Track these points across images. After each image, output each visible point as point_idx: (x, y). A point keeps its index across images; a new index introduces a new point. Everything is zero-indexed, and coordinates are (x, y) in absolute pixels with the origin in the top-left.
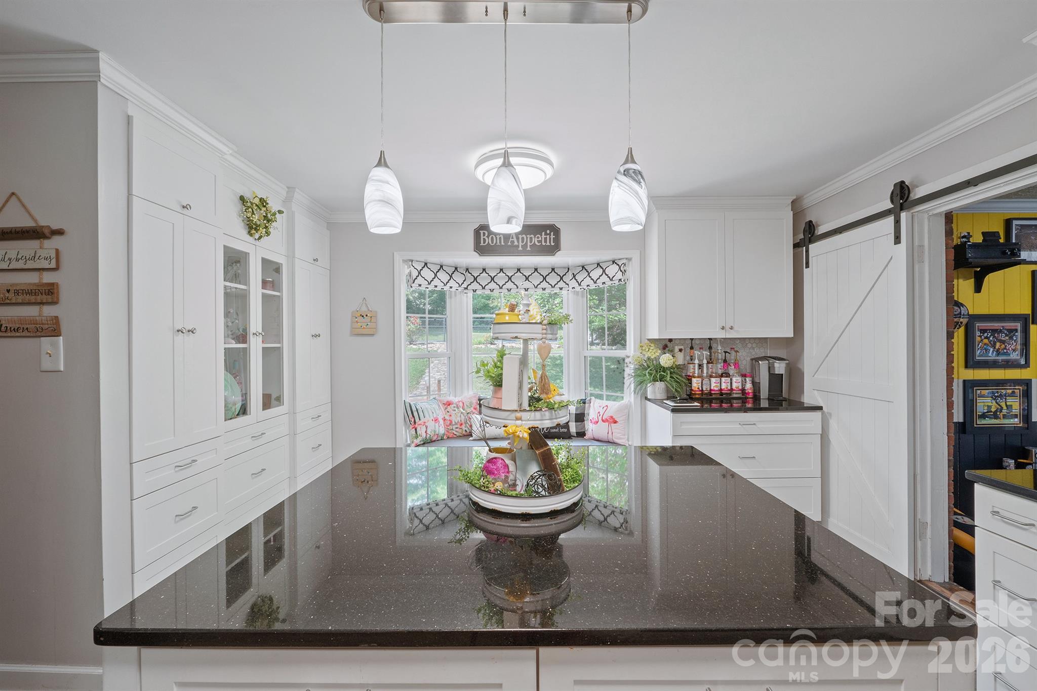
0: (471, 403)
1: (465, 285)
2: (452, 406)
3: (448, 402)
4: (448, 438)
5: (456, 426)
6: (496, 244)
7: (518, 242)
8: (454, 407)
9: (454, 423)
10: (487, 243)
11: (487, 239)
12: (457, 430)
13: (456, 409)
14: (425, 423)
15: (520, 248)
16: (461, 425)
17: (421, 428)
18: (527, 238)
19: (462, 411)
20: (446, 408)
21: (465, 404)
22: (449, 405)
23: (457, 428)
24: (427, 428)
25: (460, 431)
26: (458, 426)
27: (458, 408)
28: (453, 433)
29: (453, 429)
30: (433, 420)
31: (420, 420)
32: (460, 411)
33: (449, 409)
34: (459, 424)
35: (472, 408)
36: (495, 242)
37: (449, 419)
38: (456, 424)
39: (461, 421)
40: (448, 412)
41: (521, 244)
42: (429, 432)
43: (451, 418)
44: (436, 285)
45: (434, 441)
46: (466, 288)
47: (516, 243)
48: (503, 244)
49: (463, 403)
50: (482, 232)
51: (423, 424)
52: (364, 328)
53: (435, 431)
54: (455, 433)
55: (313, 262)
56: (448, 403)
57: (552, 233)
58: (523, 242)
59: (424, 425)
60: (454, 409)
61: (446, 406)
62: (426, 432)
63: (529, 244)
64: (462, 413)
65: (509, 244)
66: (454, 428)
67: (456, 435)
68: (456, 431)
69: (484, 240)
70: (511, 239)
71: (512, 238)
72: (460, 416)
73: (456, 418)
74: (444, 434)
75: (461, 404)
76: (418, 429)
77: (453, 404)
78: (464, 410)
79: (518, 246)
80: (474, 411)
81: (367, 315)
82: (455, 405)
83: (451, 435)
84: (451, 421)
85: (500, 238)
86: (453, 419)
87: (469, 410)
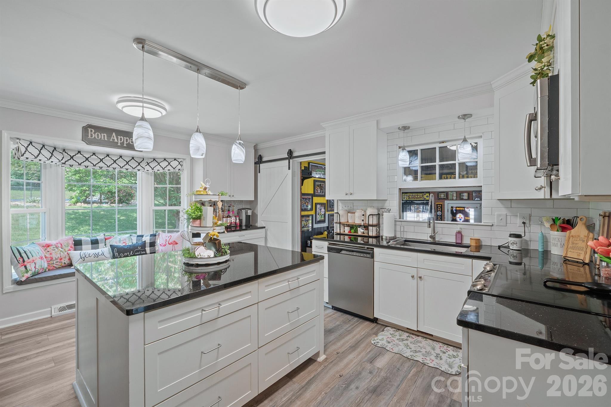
0: (68, 244)
1: (63, 161)
3: (46, 244)
4: (49, 270)
5: (57, 261)
6: (100, 139)
7: (118, 140)
8: (54, 248)
9: (54, 259)
10: (93, 137)
11: (93, 134)
12: (57, 263)
13: (56, 249)
15: (119, 144)
16: (61, 259)
17: (30, 265)
18: (124, 139)
19: (61, 249)
20: (46, 249)
21: (63, 245)
22: (48, 246)
23: (57, 262)
24: (35, 264)
25: (60, 264)
26: (58, 260)
28: (54, 266)
29: (53, 264)
30: (39, 258)
31: (28, 259)
32: (60, 250)
33: (49, 249)
34: (59, 259)
35: (69, 247)
36: (100, 137)
37: (50, 256)
38: (56, 259)
39: (61, 257)
40: (48, 252)
42: (37, 267)
43: (51, 256)
44: (40, 159)
45: (40, 273)
46: (65, 163)
47: (116, 141)
48: (106, 139)
49: (61, 244)
50: (89, 129)
51: (31, 261)
53: (41, 266)
54: (55, 266)
56: (47, 245)
58: (121, 140)
60: (54, 249)
61: (46, 248)
62: (34, 267)
63: (125, 142)
64: (61, 251)
65: (111, 140)
66: (54, 263)
68: (56, 265)
70: (112, 138)
71: (113, 137)
72: (60, 253)
73: (57, 255)
74: (47, 268)
75: (59, 245)
76: (27, 266)
77: (51, 246)
78: (62, 249)
79: (118, 143)
80: (71, 249)
82: (54, 246)
83: (51, 268)
84: (52, 258)
85: (104, 136)
86: (54, 256)
87: (67, 249)
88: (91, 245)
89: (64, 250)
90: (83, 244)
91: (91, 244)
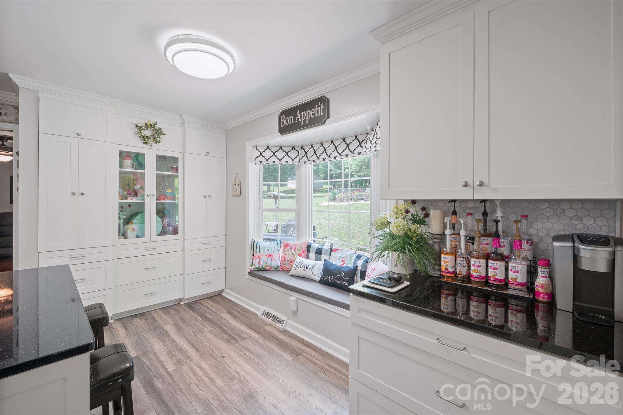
0: (301, 247)
2: (288, 247)
4: (283, 270)
5: (288, 263)
7: (301, 118)
9: (286, 260)
10: (284, 124)
11: (284, 121)
12: (288, 265)
14: (259, 256)
15: (302, 124)
16: (291, 262)
17: (256, 259)
18: (306, 113)
19: (293, 251)
21: (297, 247)
22: (287, 246)
23: (288, 264)
24: (260, 260)
26: (289, 263)
27: (291, 250)
30: (266, 255)
33: (286, 249)
34: (289, 261)
35: (301, 252)
36: (288, 122)
38: (288, 261)
39: (291, 259)
40: (285, 251)
42: (261, 263)
43: (285, 256)
44: (273, 161)
45: (267, 270)
47: (300, 120)
48: (293, 123)
51: (257, 257)
52: (236, 192)
53: (267, 264)
54: (288, 267)
55: (206, 154)
56: (287, 245)
57: (322, 104)
58: (304, 117)
59: (258, 258)
60: (289, 250)
62: (259, 263)
63: (307, 118)
64: (293, 253)
66: (286, 264)
67: (288, 269)
68: (288, 266)
70: (297, 118)
71: (298, 116)
72: (291, 256)
73: (288, 257)
74: (278, 267)
75: (294, 247)
76: (254, 260)
77: (289, 246)
79: (301, 122)
80: (302, 253)
81: (237, 184)
82: (290, 247)
83: (285, 268)
84: (285, 258)
85: (291, 119)
86: (287, 257)
87: (298, 252)
88: (315, 254)
89: (296, 253)
90: (310, 252)
91: (316, 254)
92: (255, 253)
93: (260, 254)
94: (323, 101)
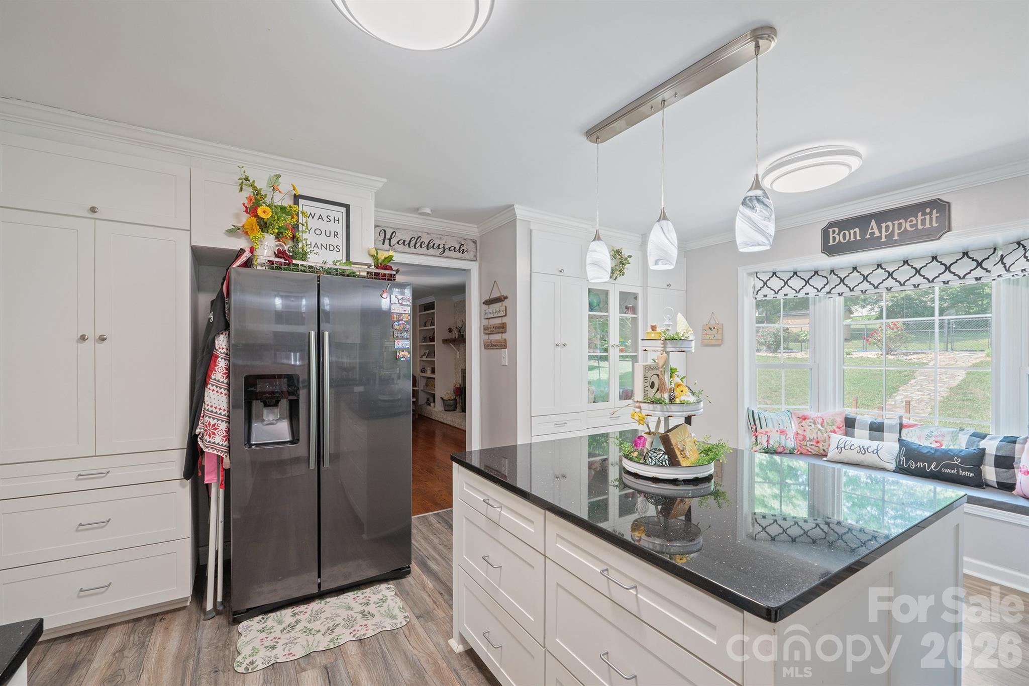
0: (833, 421)
1: (827, 289)
2: (808, 421)
3: (803, 416)
4: (801, 453)
5: (811, 443)
6: (849, 240)
7: (880, 232)
8: (810, 422)
9: (808, 439)
10: (837, 241)
11: (837, 237)
12: (811, 447)
13: (813, 425)
14: (766, 432)
15: (884, 239)
16: (818, 442)
17: (761, 437)
18: (893, 225)
19: (820, 427)
20: (800, 422)
21: (825, 421)
22: (805, 419)
23: (812, 445)
24: (769, 437)
25: (817, 449)
26: (814, 443)
27: (815, 423)
28: (808, 450)
29: (806, 446)
30: (777, 431)
31: (761, 429)
32: (817, 427)
33: (804, 423)
34: (814, 441)
35: (835, 427)
36: (847, 238)
37: (802, 434)
38: (810, 440)
39: (817, 438)
40: (802, 426)
41: (884, 233)
42: (771, 442)
43: (805, 434)
44: (786, 293)
45: (780, 452)
46: (830, 292)
47: (877, 234)
48: (858, 238)
49: (823, 419)
50: (831, 230)
51: (764, 433)
52: (711, 339)
53: (780, 443)
54: (810, 450)
55: (666, 287)
56: (804, 418)
57: (935, 211)
58: (886, 231)
59: (766, 434)
60: (810, 424)
61: (801, 420)
62: (768, 441)
63: (896, 231)
64: (819, 430)
65: (868, 236)
66: (808, 445)
67: (811, 452)
68: (811, 448)
69: (834, 238)
70: (870, 231)
71: (872, 229)
72: (817, 433)
73: (811, 434)
74: (794, 448)
75: (820, 421)
76: (758, 438)
77: (809, 419)
78: (823, 427)
79: (880, 237)
80: (837, 430)
81: (714, 328)
82: (812, 421)
83: (805, 452)
84: (805, 437)
85: (855, 233)
86: (808, 435)
87: (829, 428)
88: (868, 431)
89: (826, 429)
90: (856, 427)
91: (870, 430)
92: (759, 428)
93: (768, 429)
94: (941, 207)
